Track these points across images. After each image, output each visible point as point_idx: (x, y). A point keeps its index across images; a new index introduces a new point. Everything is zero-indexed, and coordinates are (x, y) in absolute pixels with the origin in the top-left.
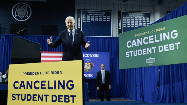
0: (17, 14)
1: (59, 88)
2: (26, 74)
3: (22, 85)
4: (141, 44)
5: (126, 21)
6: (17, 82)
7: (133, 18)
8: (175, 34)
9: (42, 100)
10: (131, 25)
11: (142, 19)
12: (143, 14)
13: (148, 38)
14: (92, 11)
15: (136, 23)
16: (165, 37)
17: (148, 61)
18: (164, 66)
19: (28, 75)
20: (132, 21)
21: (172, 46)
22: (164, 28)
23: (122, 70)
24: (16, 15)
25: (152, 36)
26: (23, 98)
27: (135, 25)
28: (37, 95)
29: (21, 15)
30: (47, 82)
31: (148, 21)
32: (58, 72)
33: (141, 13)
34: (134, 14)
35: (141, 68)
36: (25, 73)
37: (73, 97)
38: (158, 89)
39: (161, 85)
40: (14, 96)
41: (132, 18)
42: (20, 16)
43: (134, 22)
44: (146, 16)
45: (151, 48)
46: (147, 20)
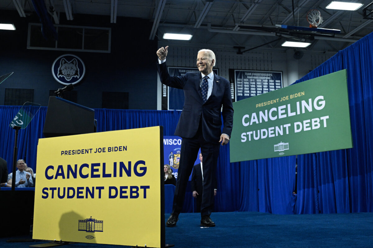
0: (61, 73)
1: (121, 175)
2: (66, 153)
3: (60, 172)
4: (266, 120)
5: (242, 86)
6: (52, 167)
7: (254, 80)
8: (320, 103)
9: (92, 196)
10: (250, 92)
11: (268, 82)
12: (270, 75)
13: (278, 110)
14: (186, 69)
15: (258, 89)
16: (305, 108)
17: (277, 148)
18: (304, 155)
19: (69, 154)
20: (252, 86)
21: (316, 121)
22: (303, 94)
23: (235, 163)
24: (59, 75)
25: (284, 107)
26: (61, 194)
27: (256, 92)
28: (85, 189)
29: (68, 75)
30: (102, 165)
31: (278, 86)
32: (120, 147)
33: (267, 73)
34: (255, 74)
35: (267, 159)
36: (65, 151)
37: (145, 188)
38: (295, 196)
39: (300, 189)
40: (45, 191)
41: (252, 82)
42: (66, 76)
43: (256, 87)
44: (274, 77)
45: (282, 126)
46: (277, 84)
